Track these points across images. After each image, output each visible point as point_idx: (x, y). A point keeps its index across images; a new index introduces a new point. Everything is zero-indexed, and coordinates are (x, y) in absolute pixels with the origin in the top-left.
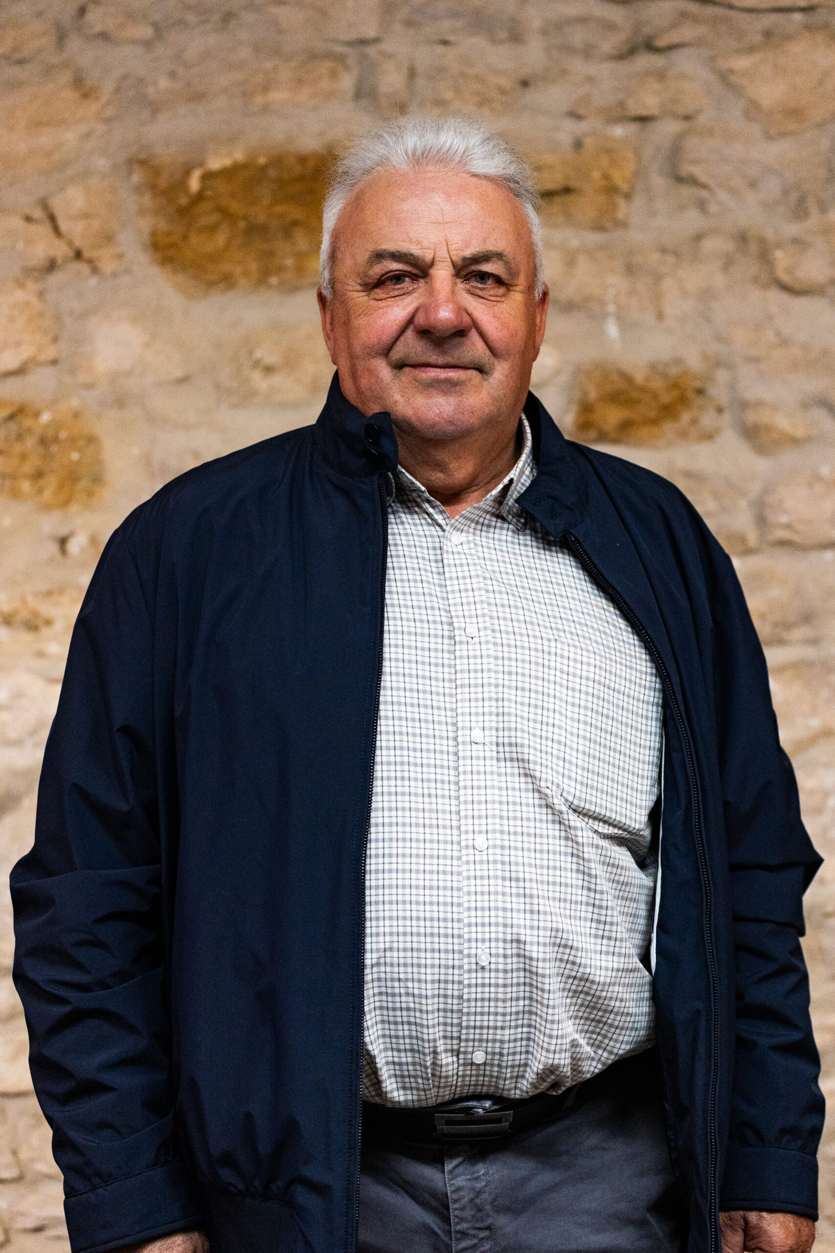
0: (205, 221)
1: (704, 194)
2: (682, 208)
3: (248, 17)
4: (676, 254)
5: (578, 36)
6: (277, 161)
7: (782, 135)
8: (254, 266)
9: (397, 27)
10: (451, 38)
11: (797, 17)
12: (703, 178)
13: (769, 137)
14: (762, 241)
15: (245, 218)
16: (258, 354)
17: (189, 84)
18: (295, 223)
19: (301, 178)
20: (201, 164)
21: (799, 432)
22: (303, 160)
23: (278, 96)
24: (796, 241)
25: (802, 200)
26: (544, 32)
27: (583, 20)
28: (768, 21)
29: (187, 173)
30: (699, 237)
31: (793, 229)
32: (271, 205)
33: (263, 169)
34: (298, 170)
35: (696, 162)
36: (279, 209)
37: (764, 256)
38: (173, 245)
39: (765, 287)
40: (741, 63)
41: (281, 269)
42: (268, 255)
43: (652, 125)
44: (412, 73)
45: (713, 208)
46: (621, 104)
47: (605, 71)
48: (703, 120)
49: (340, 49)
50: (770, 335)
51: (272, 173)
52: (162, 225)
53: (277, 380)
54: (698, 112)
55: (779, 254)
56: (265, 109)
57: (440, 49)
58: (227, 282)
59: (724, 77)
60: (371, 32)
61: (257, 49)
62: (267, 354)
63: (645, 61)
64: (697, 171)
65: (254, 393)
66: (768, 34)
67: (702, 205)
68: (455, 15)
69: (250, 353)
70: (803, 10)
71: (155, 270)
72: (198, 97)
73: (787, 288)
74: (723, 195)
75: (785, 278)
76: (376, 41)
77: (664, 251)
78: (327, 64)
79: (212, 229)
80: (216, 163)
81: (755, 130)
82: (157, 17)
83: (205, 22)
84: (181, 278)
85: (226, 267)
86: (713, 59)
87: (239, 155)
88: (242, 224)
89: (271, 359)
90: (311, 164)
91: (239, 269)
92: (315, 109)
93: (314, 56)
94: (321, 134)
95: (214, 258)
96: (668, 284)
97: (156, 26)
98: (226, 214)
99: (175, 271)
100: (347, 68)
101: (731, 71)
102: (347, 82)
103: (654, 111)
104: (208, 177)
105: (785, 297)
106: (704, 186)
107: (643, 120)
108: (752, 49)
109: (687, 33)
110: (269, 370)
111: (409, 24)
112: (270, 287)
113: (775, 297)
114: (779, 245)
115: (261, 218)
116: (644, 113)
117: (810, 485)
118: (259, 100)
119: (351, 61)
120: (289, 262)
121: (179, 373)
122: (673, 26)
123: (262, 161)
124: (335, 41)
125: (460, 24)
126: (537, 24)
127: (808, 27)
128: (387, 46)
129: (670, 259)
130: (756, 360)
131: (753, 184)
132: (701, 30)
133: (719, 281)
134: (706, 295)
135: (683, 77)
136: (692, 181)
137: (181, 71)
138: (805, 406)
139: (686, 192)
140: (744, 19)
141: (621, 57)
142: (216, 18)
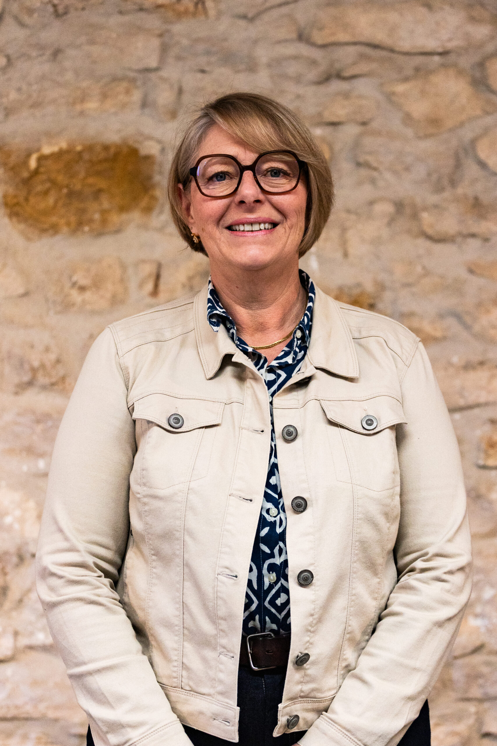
0: (39, 188)
1: (375, 174)
2: (360, 183)
3: (71, 52)
4: (357, 214)
5: (292, 69)
6: (90, 148)
7: (427, 136)
8: (73, 219)
9: (170, 60)
10: (207, 69)
11: (436, 58)
12: (375, 164)
13: (419, 138)
14: (414, 206)
15: (67, 186)
16: (75, 279)
17: (30, 96)
18: (100, 191)
19: (106, 160)
20: (38, 150)
21: (438, 334)
22: (106, 148)
23: (92, 105)
24: (436, 206)
25: (439, 179)
26: (269, 66)
27: (296, 58)
28: (419, 60)
29: (29, 156)
30: (371, 203)
31: (433, 199)
32: (85, 178)
33: (80, 153)
34: (103, 155)
35: (370, 153)
36: (91, 180)
37: (415, 216)
38: (17, 204)
39: (416, 237)
40: (400, 88)
41: (91, 221)
42: (83, 211)
43: (340, 127)
44: (180, 91)
45: (381, 184)
46: (320, 115)
47: (310, 91)
48: (375, 125)
49: (132, 74)
50: (419, 269)
51: (86, 156)
52: (11, 191)
53: (88, 295)
54: (371, 120)
55: (425, 215)
56: (82, 113)
57: (199, 76)
58: (54, 229)
59: (390, 97)
60: (153, 63)
61: (77, 73)
62: (81, 278)
63: (336, 86)
64: (370, 159)
65: (73, 305)
66: (417, 69)
67: (373, 181)
68: (208, 53)
69: (70, 277)
70: (440, 54)
71: (6, 220)
72: (36, 105)
73: (429, 238)
74: (388, 176)
75: (430, 231)
76: (157, 69)
77: (348, 211)
78: (125, 84)
79: (46, 193)
80: (47, 150)
81: (409, 132)
82: (10, 51)
83: (43, 55)
84: (22, 226)
85: (54, 219)
86: (382, 85)
87: (64, 145)
88: (65, 191)
89: (83, 282)
90: (112, 151)
91: (63, 221)
92: (116, 114)
93: (115, 79)
94: (119, 131)
95: (46, 213)
96: (350, 234)
97: (8, 58)
98: (53, 182)
99: (19, 222)
100: (137, 87)
101: (394, 93)
102: (137, 96)
103: (342, 119)
104: (41, 159)
105: (428, 244)
106: (375, 169)
107: (334, 124)
108: (406, 79)
109: (363, 67)
110: (82, 289)
111: (179, 58)
112: (83, 232)
113: (422, 243)
114: (425, 209)
115: (78, 187)
116: (335, 119)
117: (446, 369)
118: (78, 107)
119: (139, 83)
120: (97, 216)
121: (21, 291)
122: (354, 64)
123: (79, 148)
124: (130, 69)
125: (213, 59)
126: (264, 60)
127: (444, 66)
128: (164, 73)
129: (353, 217)
130: (408, 285)
131: (407, 169)
132: (374, 66)
133: (385, 233)
134: (377, 241)
135: (360, 97)
136: (367, 165)
137: (24, 87)
138: (441, 316)
139: (364, 172)
140: (401, 59)
141: (319, 83)
142: (48, 52)
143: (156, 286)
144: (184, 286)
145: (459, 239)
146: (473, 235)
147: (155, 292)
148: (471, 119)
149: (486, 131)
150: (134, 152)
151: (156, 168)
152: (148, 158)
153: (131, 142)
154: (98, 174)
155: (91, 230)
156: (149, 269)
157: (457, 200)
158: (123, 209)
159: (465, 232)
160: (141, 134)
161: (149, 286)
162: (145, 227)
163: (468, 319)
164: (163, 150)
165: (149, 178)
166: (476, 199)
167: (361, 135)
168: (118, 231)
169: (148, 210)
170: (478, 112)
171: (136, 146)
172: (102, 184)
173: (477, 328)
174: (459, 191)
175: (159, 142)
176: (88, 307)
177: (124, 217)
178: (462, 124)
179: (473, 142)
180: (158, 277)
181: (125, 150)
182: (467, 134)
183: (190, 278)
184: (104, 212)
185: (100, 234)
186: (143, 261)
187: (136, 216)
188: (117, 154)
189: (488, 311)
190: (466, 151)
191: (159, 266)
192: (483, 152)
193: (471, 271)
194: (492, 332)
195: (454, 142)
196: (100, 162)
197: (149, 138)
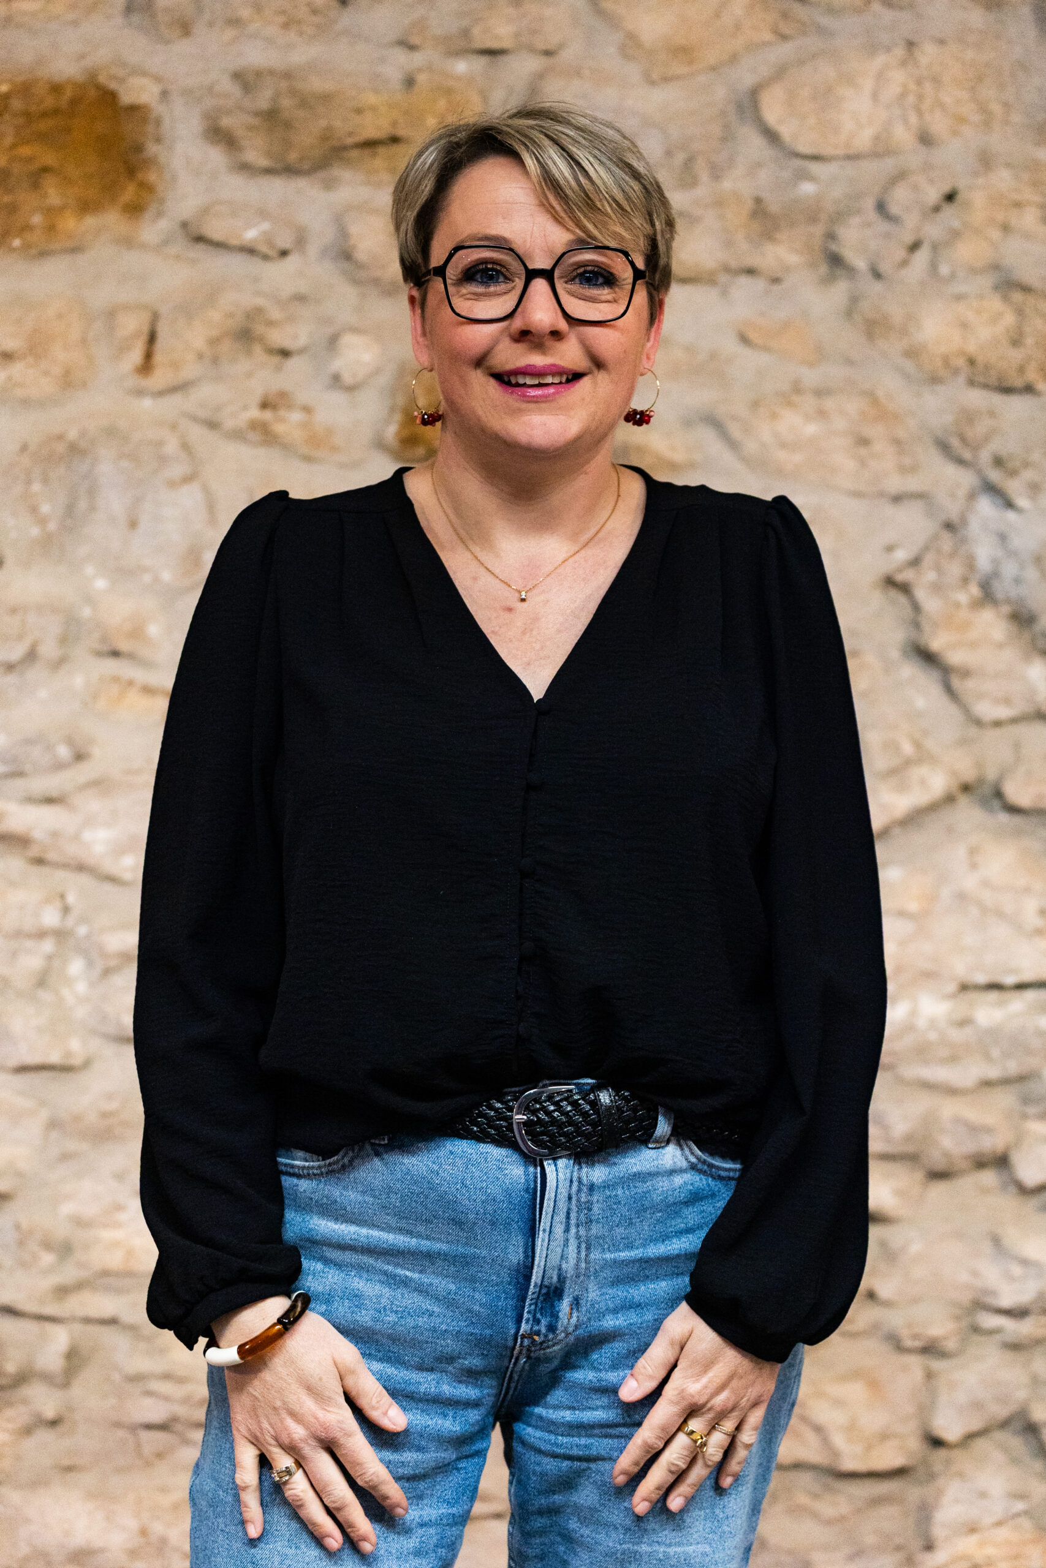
143: (148, 356)
144: (200, 356)
145: (723, 278)
146: (751, 272)
147: (147, 365)
148: (752, 47)
149: (780, 73)
150: (108, 98)
151: (150, 128)
152: (135, 110)
153: (102, 79)
154: (42, 137)
155: (27, 246)
156: (132, 324)
157: (719, 203)
158: (86, 207)
159: (734, 264)
160: (124, 65)
161: (136, 356)
162: (128, 242)
163: (735, 430)
164: (165, 94)
165: (139, 148)
166: (758, 201)
167: (540, 76)
168: (75, 250)
169: (135, 210)
170: (768, 36)
171: (113, 86)
172: (49, 158)
173: (751, 447)
174: (727, 185)
175: (158, 79)
176: (19, 392)
177: (90, 221)
178: (734, 59)
179: (754, 94)
180: (152, 338)
181: (92, 93)
182: (745, 76)
183: (214, 342)
184: (50, 212)
185: (43, 254)
186: (126, 307)
187: (111, 219)
188: (74, 102)
189: (774, 416)
190: (740, 108)
191: (155, 318)
192: (773, 111)
193: (744, 339)
194: (782, 455)
195: (720, 93)
196: (44, 115)
197: (140, 71)
